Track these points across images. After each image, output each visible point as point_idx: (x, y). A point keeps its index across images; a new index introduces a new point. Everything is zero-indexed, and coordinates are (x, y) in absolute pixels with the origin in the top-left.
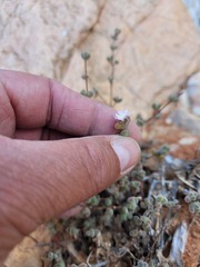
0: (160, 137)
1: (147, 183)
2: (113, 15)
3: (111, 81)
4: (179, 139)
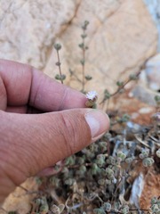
0: (124, 108)
1: (112, 143)
2: (87, 11)
3: (83, 64)
4: (139, 109)
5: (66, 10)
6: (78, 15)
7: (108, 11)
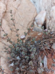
0: (32, 35)
3: (14, 26)
4: (37, 34)
5: (3, 8)
6: (8, 8)
7: (18, 5)
